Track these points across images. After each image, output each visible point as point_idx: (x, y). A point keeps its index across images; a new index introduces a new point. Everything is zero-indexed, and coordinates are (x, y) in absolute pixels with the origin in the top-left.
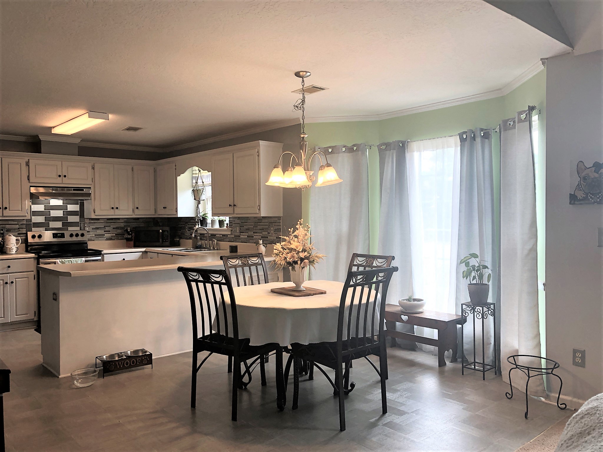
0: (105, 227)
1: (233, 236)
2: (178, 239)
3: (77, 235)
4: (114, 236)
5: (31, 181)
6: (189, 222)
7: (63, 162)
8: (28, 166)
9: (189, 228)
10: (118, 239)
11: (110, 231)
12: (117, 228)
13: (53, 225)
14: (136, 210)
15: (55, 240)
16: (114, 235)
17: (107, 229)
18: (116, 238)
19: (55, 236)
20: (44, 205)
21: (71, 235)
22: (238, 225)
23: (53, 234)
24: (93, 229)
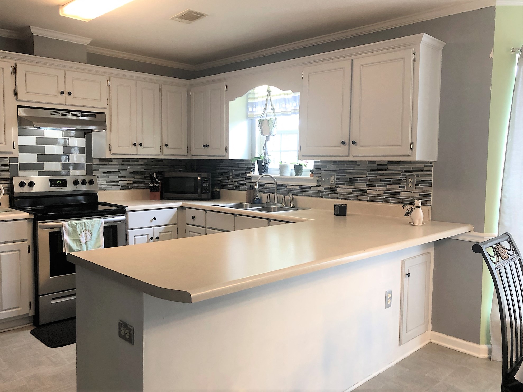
0: (119, 170)
1: (322, 189)
2: (218, 190)
3: (84, 182)
4: (132, 184)
5: (19, 97)
6: (235, 167)
7: (66, 72)
8: (15, 73)
9: (236, 175)
10: (136, 188)
11: (125, 177)
12: (135, 173)
13: (49, 166)
14: (165, 148)
15: (54, 189)
16: (132, 182)
17: (123, 173)
18: (133, 187)
19: (53, 183)
20: (36, 137)
21: (76, 183)
22: (334, 173)
23: (51, 181)
24: (104, 173)
